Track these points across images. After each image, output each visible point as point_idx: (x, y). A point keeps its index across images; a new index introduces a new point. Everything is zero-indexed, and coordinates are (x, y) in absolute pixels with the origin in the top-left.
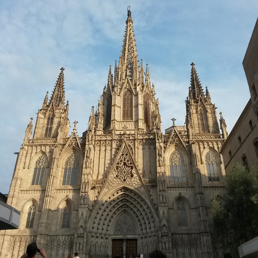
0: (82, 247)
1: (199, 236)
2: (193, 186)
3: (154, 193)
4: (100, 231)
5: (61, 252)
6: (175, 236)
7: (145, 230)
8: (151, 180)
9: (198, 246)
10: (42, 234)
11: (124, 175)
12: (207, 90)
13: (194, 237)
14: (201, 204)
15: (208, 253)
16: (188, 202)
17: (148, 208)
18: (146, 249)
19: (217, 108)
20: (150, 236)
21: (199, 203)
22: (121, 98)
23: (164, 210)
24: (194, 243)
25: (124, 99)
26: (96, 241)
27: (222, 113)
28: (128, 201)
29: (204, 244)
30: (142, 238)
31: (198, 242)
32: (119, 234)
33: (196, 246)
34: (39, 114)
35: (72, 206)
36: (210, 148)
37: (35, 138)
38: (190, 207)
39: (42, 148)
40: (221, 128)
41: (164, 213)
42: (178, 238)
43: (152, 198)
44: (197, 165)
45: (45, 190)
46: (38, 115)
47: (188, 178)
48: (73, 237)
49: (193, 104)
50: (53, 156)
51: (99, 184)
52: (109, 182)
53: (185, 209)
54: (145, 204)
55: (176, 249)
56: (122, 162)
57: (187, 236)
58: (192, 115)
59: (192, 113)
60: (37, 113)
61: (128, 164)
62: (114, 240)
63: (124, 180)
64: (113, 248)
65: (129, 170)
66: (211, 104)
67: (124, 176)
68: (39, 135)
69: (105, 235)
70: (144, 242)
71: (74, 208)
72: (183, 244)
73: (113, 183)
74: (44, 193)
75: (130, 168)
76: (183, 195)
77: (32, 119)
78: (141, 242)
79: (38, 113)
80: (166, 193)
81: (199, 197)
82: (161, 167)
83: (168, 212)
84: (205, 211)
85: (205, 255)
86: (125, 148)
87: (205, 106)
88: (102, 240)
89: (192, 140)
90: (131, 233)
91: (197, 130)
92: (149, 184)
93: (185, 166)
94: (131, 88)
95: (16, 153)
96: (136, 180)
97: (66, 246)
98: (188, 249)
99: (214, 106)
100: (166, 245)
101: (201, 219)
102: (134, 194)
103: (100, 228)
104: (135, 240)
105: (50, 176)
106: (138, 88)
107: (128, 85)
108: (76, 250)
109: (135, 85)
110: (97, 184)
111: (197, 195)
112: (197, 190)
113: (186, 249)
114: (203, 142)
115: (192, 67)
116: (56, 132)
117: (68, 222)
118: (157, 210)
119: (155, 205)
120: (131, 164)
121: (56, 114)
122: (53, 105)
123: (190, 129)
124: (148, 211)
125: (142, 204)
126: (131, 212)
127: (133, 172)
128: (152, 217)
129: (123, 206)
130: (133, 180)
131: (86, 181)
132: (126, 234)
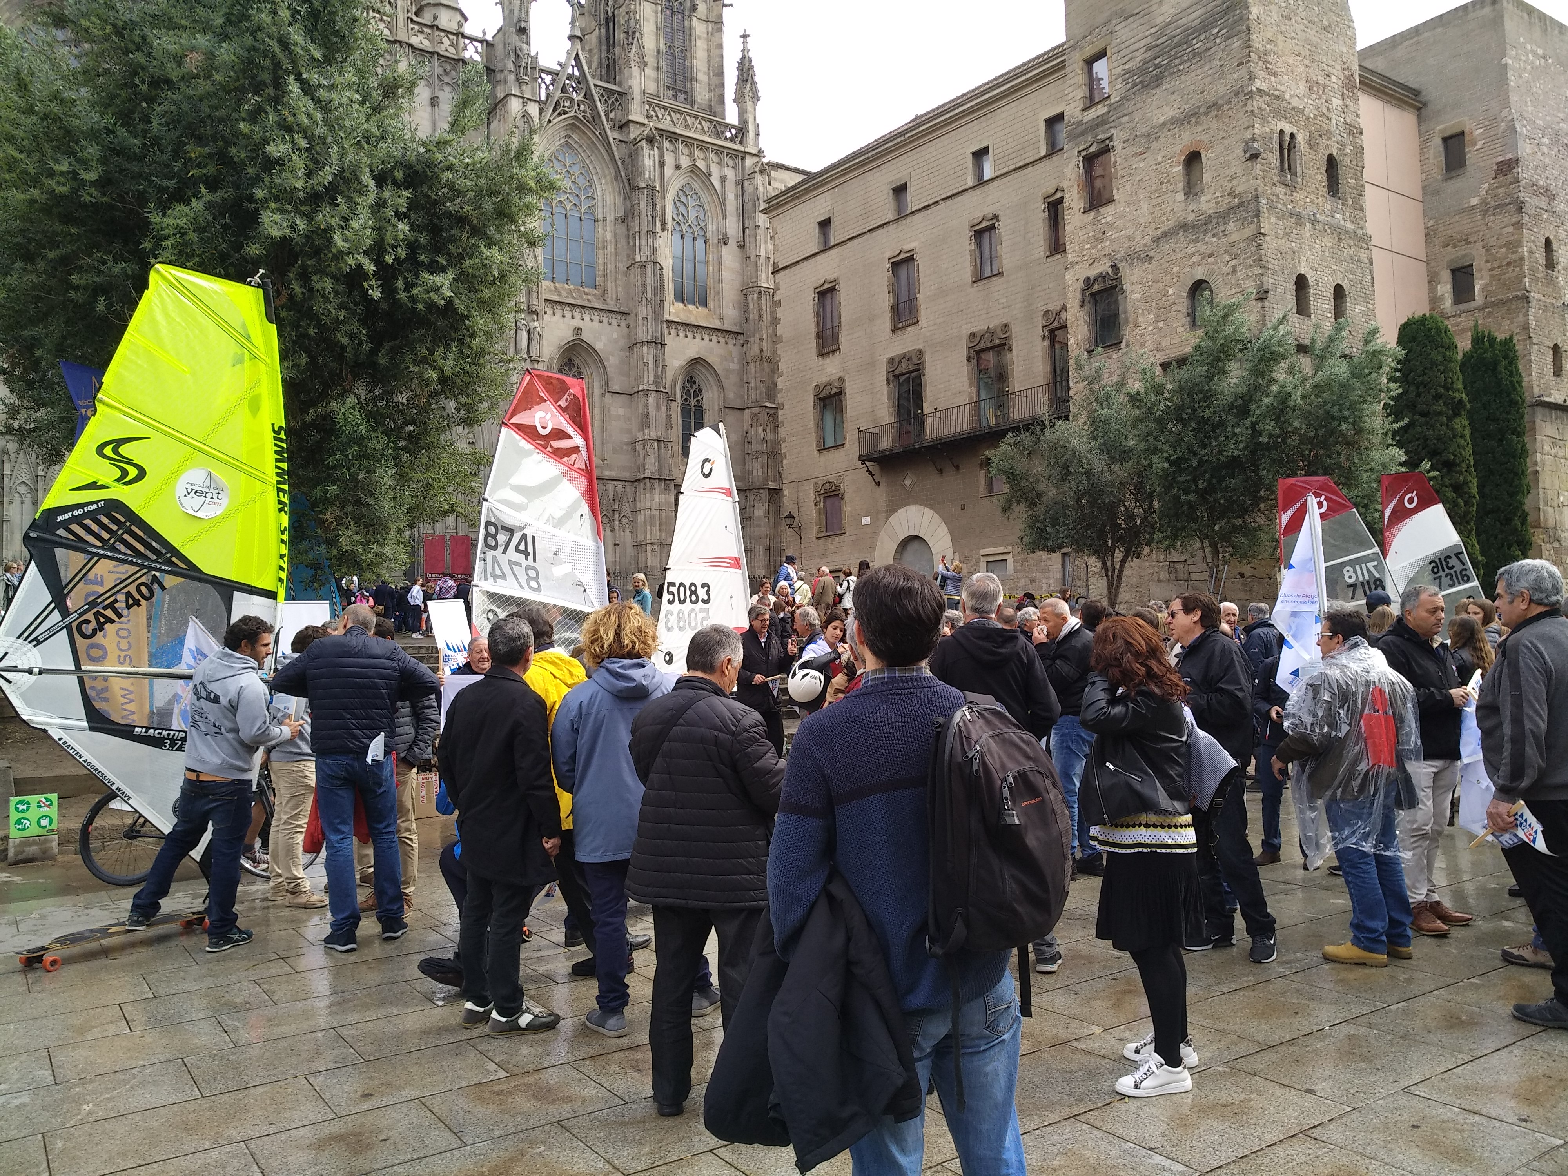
1: (629, 488)
2: (624, 309)
13: (615, 492)
14: (656, 383)
21: (649, 377)
24: (614, 511)
27: (748, 36)
36: (694, 170)
38: (608, 386)
40: (739, 99)
44: (654, 233)
47: (605, 276)
76: (586, 337)
80: (542, 323)
89: (645, 121)
91: (651, 77)
93: (596, 221)
101: (649, 435)
111: (645, 348)
112: (647, 330)
123: (635, 70)
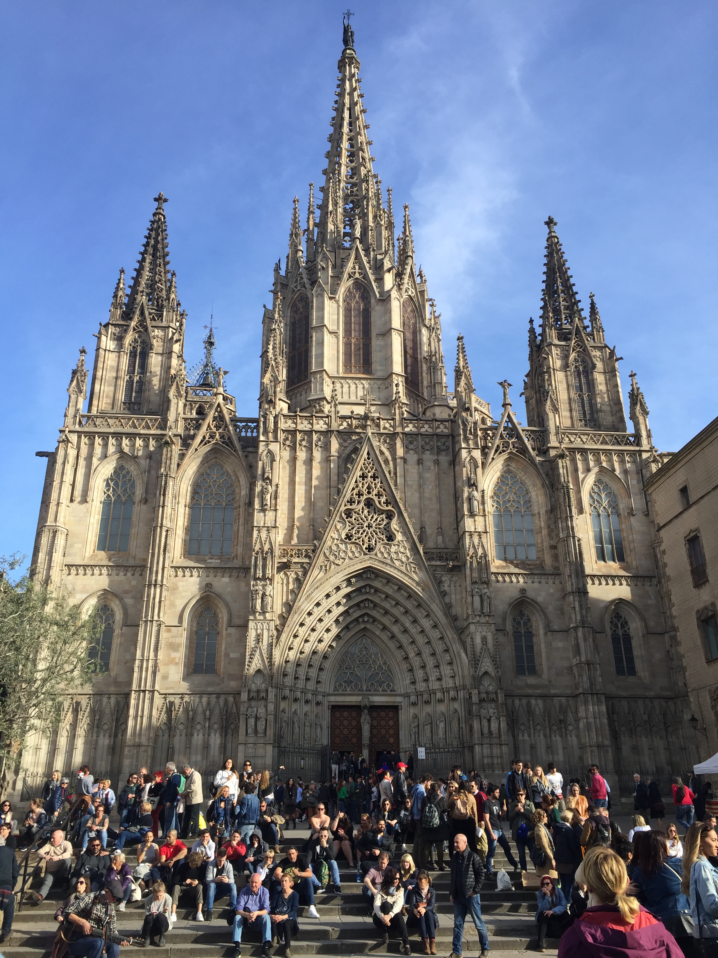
0: (263, 727)
1: (571, 702)
2: (556, 571)
3: (452, 586)
4: (301, 684)
5: (198, 739)
6: (510, 701)
7: (424, 684)
8: (446, 550)
9: (571, 728)
10: (144, 691)
11: (367, 533)
12: (593, 305)
13: (561, 706)
14: (582, 620)
15: (599, 746)
16: (545, 614)
17: (435, 626)
18: (428, 734)
19: (621, 358)
20: (441, 701)
21: (576, 618)
22: (339, 306)
23: (484, 633)
24: (560, 720)
25: (348, 311)
26: (293, 710)
27: (635, 374)
28: (376, 605)
29: (588, 725)
30: (414, 704)
31: (571, 718)
32: (348, 692)
33: (566, 730)
34: (103, 338)
35: (220, 615)
36: (602, 470)
37: (94, 411)
38: (549, 627)
39: (124, 445)
40: (633, 417)
41: (484, 639)
42: (517, 708)
43: (447, 600)
44: (571, 517)
45: (145, 567)
46: (99, 338)
47: (542, 551)
48: (231, 699)
49: (556, 342)
50: (162, 470)
51: (298, 557)
52: (326, 551)
53: (534, 632)
54: (428, 616)
55: (514, 736)
56: (363, 498)
57: (540, 702)
58: (552, 375)
59: (554, 369)
60: (97, 334)
61: (380, 503)
62: (335, 708)
63: (370, 549)
64: (333, 727)
65: (383, 520)
66: (606, 346)
67: (367, 537)
68: (106, 403)
69: (315, 693)
70: (422, 717)
71: (230, 620)
72: (531, 722)
73: (337, 553)
74: (137, 575)
75: (384, 516)
76: (530, 594)
77: (83, 351)
78: (411, 715)
79: (100, 333)
80: (491, 589)
81: (577, 604)
82: (476, 518)
83: (496, 640)
84: (591, 640)
85: (592, 751)
86: (369, 458)
87: (590, 351)
88: (306, 708)
89: (558, 445)
90: (382, 691)
91: (565, 417)
92: (439, 563)
93: (533, 515)
94: (365, 276)
95: (40, 454)
96: (402, 550)
97: (213, 722)
98: (545, 736)
99: (612, 353)
100: (493, 725)
101: (580, 660)
102: (396, 588)
103: (303, 677)
104: (395, 708)
105: (155, 528)
106: (389, 280)
107: (357, 267)
108: (247, 734)
109: (378, 268)
110: (292, 556)
111: (572, 597)
112: (572, 585)
113: (539, 736)
114: (583, 451)
115: (550, 232)
116: (158, 398)
117: (212, 657)
118: (461, 633)
119: (455, 619)
120: (387, 503)
121: (154, 342)
122: (142, 313)
123: (551, 415)
124: (435, 635)
125: (420, 614)
126: (385, 636)
127: (396, 527)
128: (447, 651)
129: (361, 620)
130: (393, 549)
131: (266, 547)
132: (370, 693)
